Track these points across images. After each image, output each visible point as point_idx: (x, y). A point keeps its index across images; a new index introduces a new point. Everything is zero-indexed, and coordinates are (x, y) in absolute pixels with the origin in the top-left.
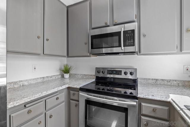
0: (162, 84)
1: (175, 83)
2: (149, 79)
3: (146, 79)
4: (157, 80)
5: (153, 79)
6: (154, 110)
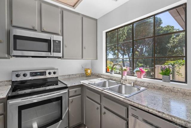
0: (72, 77)
1: (78, 75)
2: (65, 75)
3: (64, 76)
4: (70, 75)
5: (67, 75)
6: (75, 91)
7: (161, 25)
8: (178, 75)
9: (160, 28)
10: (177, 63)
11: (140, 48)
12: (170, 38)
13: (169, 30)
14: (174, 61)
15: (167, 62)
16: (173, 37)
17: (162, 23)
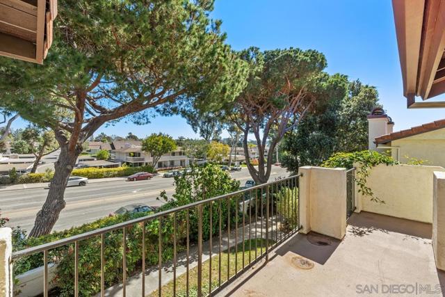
7: (325, 70)
8: (361, 192)
9: (323, 75)
10: (359, 160)
11: (281, 116)
12: (342, 99)
13: (339, 80)
14: (351, 154)
15: (334, 156)
16: (346, 98)
17: (326, 64)
